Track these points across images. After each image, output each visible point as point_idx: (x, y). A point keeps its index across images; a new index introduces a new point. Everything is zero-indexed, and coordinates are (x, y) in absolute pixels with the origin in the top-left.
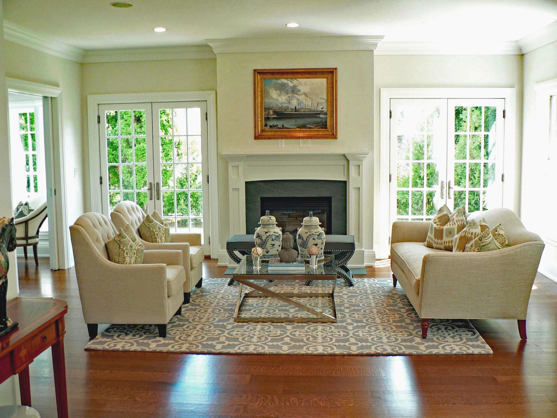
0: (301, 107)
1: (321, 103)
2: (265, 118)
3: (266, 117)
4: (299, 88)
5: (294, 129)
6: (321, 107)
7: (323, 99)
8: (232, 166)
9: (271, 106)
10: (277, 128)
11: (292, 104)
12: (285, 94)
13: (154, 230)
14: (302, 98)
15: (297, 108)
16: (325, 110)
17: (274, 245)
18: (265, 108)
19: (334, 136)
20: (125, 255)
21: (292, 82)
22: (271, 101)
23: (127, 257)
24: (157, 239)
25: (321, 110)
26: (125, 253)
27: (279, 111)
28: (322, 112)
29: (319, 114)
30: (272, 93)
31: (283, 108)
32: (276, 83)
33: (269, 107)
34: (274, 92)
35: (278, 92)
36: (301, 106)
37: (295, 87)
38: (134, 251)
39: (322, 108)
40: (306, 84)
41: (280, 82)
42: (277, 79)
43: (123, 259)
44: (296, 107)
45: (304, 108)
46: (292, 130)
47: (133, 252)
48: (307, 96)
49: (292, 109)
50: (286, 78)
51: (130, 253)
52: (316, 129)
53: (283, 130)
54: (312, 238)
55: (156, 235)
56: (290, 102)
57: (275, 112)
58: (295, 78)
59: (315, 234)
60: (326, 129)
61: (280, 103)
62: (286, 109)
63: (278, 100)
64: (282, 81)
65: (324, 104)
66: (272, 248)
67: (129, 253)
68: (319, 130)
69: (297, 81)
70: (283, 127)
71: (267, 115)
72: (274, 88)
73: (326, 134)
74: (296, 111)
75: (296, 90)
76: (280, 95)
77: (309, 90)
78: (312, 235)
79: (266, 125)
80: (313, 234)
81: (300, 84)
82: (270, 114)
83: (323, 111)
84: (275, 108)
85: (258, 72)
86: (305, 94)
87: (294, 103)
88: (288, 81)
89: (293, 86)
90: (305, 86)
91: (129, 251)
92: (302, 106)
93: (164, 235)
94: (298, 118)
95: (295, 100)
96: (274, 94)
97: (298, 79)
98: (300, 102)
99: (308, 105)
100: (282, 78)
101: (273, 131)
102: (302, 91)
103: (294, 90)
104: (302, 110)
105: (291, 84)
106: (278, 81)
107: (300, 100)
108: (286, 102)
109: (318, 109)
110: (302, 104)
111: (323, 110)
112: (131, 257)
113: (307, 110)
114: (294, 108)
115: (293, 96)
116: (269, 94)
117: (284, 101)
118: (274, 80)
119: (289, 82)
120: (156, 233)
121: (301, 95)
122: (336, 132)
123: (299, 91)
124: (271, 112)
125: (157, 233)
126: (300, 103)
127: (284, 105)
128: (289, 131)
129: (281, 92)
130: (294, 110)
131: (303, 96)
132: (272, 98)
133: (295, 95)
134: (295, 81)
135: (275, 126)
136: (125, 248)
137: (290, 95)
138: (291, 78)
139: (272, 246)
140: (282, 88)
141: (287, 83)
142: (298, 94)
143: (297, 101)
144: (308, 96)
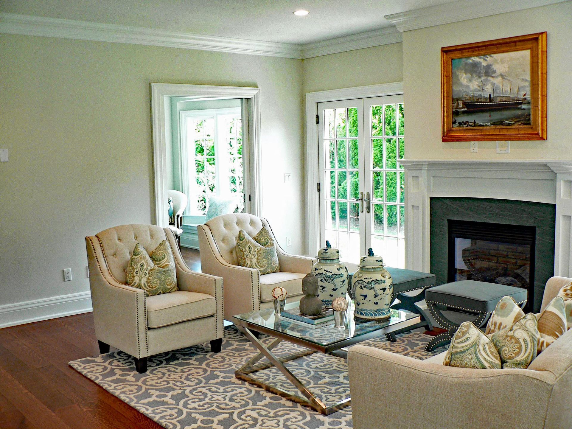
0: (497, 95)
1: (522, 87)
2: (453, 113)
3: (454, 110)
4: (495, 67)
5: (488, 127)
6: (523, 93)
7: (526, 80)
8: (413, 177)
9: (461, 96)
10: (467, 125)
11: (485, 91)
12: (477, 77)
13: (244, 250)
14: (498, 81)
15: (492, 96)
16: (528, 97)
17: (324, 288)
18: (453, 99)
19: (540, 137)
20: (135, 273)
21: (486, 60)
22: (461, 89)
23: (137, 277)
24: (246, 260)
25: (523, 97)
26: (135, 271)
27: (470, 101)
28: (524, 101)
29: (521, 104)
30: (461, 77)
31: (474, 98)
32: (466, 64)
33: (458, 98)
34: (464, 75)
35: (469, 75)
36: (497, 93)
37: (489, 66)
38: (146, 271)
39: (525, 95)
40: (503, 61)
41: (471, 61)
42: (468, 57)
43: (132, 278)
44: (490, 95)
45: (500, 96)
46: (485, 128)
47: (143, 272)
48: (504, 78)
49: (486, 98)
50: (478, 55)
51: (140, 273)
52: (516, 126)
53: (475, 128)
54: (359, 286)
55: (245, 255)
56: (483, 88)
57: (466, 104)
58: (489, 55)
59: (364, 280)
60: (529, 126)
61: (471, 91)
62: (478, 99)
63: (468, 87)
64: (474, 59)
65: (527, 88)
66: (322, 291)
67: (138, 273)
68: (521, 126)
69: (491, 58)
70: (475, 125)
71: (456, 109)
72: (464, 71)
73: (529, 133)
74: (490, 102)
75: (490, 71)
76: (470, 80)
77: (507, 69)
78: (360, 282)
79: (454, 122)
80: (361, 280)
81: (496, 61)
82: (459, 106)
83: (526, 99)
84: (465, 98)
85: (446, 51)
86: (502, 75)
87: (488, 90)
88: (481, 58)
89: (487, 66)
90: (502, 64)
91: (139, 270)
92: (499, 93)
93: (256, 257)
94: (493, 110)
95: (490, 84)
96: (464, 78)
97: (492, 55)
98: (496, 87)
99: (505, 91)
100: (474, 56)
101: (462, 130)
102: (498, 72)
103: (488, 72)
104: (499, 99)
105: (484, 64)
106: (468, 60)
107: (496, 85)
108: (479, 88)
109: (519, 97)
110: (498, 91)
111: (525, 97)
112: (141, 278)
113: (504, 99)
114: (488, 96)
115: (487, 80)
116: (458, 80)
117: (476, 87)
118: (464, 60)
119: (482, 60)
120: (245, 253)
121: (497, 77)
122: (542, 130)
123: (495, 72)
124: (461, 105)
125: (247, 253)
126: (496, 90)
127: (476, 93)
128: (481, 130)
129: (472, 75)
130: (488, 100)
131: (500, 79)
132: (461, 85)
133: (489, 78)
134: (489, 59)
135: (465, 123)
136: (135, 267)
137: (483, 78)
138: (484, 55)
139: (322, 288)
140: (474, 69)
141: (480, 62)
142: (493, 77)
143: (491, 86)
144: (506, 77)
